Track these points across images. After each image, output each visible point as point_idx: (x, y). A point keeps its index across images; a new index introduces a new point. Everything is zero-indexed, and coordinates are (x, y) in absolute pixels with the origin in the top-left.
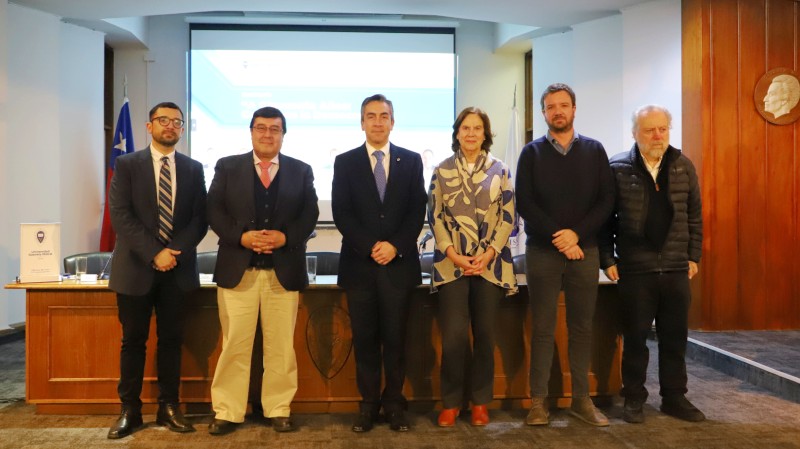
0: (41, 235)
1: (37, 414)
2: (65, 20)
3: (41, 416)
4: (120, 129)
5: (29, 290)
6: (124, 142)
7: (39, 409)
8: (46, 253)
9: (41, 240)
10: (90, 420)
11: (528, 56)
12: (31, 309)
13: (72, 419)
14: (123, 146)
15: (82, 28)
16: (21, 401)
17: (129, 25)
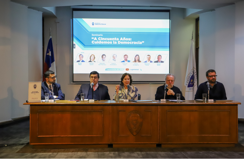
0: (35, 86)
1: (33, 148)
2: (29, 8)
3: (35, 149)
4: (48, 47)
5: (31, 105)
6: (50, 52)
7: (34, 147)
8: (37, 92)
9: (35, 88)
10: (52, 150)
11: (197, 20)
12: (32, 111)
13: (46, 150)
14: (50, 54)
15: (35, 10)
16: (28, 144)
17: (51, 9)
